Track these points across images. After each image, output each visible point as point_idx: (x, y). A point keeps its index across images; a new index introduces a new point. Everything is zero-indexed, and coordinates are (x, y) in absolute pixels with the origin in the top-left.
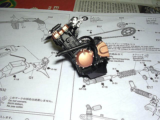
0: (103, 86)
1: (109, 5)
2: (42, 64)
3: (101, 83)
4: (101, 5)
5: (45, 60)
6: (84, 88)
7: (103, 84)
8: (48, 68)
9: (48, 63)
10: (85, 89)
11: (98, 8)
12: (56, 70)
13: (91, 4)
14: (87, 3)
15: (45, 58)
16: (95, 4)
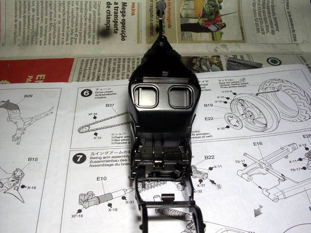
0: (110, 208)
1: (131, 62)
2: (13, 181)
3: (107, 203)
4: (117, 64)
5: (18, 174)
6: (79, 214)
7: (110, 205)
8: (23, 187)
9: (22, 177)
10: (82, 216)
11: (111, 70)
12: (35, 188)
13: (101, 64)
14: (93, 64)
15: (17, 170)
16: (107, 63)
